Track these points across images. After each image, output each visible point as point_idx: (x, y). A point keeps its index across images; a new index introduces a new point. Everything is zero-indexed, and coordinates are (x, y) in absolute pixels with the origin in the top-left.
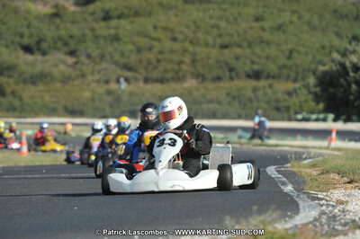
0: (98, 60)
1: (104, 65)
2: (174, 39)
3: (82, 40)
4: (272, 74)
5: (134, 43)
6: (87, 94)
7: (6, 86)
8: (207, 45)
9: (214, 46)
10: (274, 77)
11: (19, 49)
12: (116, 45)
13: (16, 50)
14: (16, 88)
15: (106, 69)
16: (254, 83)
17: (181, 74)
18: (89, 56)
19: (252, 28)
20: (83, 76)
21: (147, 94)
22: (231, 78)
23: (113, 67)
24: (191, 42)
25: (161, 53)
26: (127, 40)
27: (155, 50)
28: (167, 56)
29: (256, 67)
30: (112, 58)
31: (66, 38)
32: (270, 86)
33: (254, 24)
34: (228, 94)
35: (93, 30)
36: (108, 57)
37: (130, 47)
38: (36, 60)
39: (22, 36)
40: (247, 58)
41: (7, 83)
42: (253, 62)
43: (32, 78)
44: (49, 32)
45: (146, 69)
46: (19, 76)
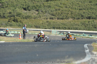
0: (44, 12)
1: (46, 14)
2: (66, 7)
3: (40, 7)
4: (94, 18)
5: (55, 8)
6: (41, 22)
7: (18, 19)
8: (75, 9)
9: (77, 9)
10: (94, 19)
11: (22, 9)
12: (50, 8)
13: (21, 9)
14: (21, 20)
15: (47, 15)
16: (88, 20)
17: (68, 17)
18: (42, 12)
19: (88, 4)
20: (40, 17)
21: (58, 22)
22: (82, 19)
23: (49, 14)
24: (71, 8)
25: (62, 11)
26: (53, 7)
27: (61, 10)
28: (64, 12)
29: (89, 16)
30: (48, 12)
31: (36, 6)
32: (93, 21)
33: (89, 3)
34: (81, 23)
35: (43, 4)
36: (47, 12)
37: (54, 9)
38: (27, 12)
39: (23, 5)
40: (87, 13)
41: (18, 18)
42: (88, 14)
43: (26, 17)
44: (31, 4)
45: (58, 15)
46: (22, 16)
